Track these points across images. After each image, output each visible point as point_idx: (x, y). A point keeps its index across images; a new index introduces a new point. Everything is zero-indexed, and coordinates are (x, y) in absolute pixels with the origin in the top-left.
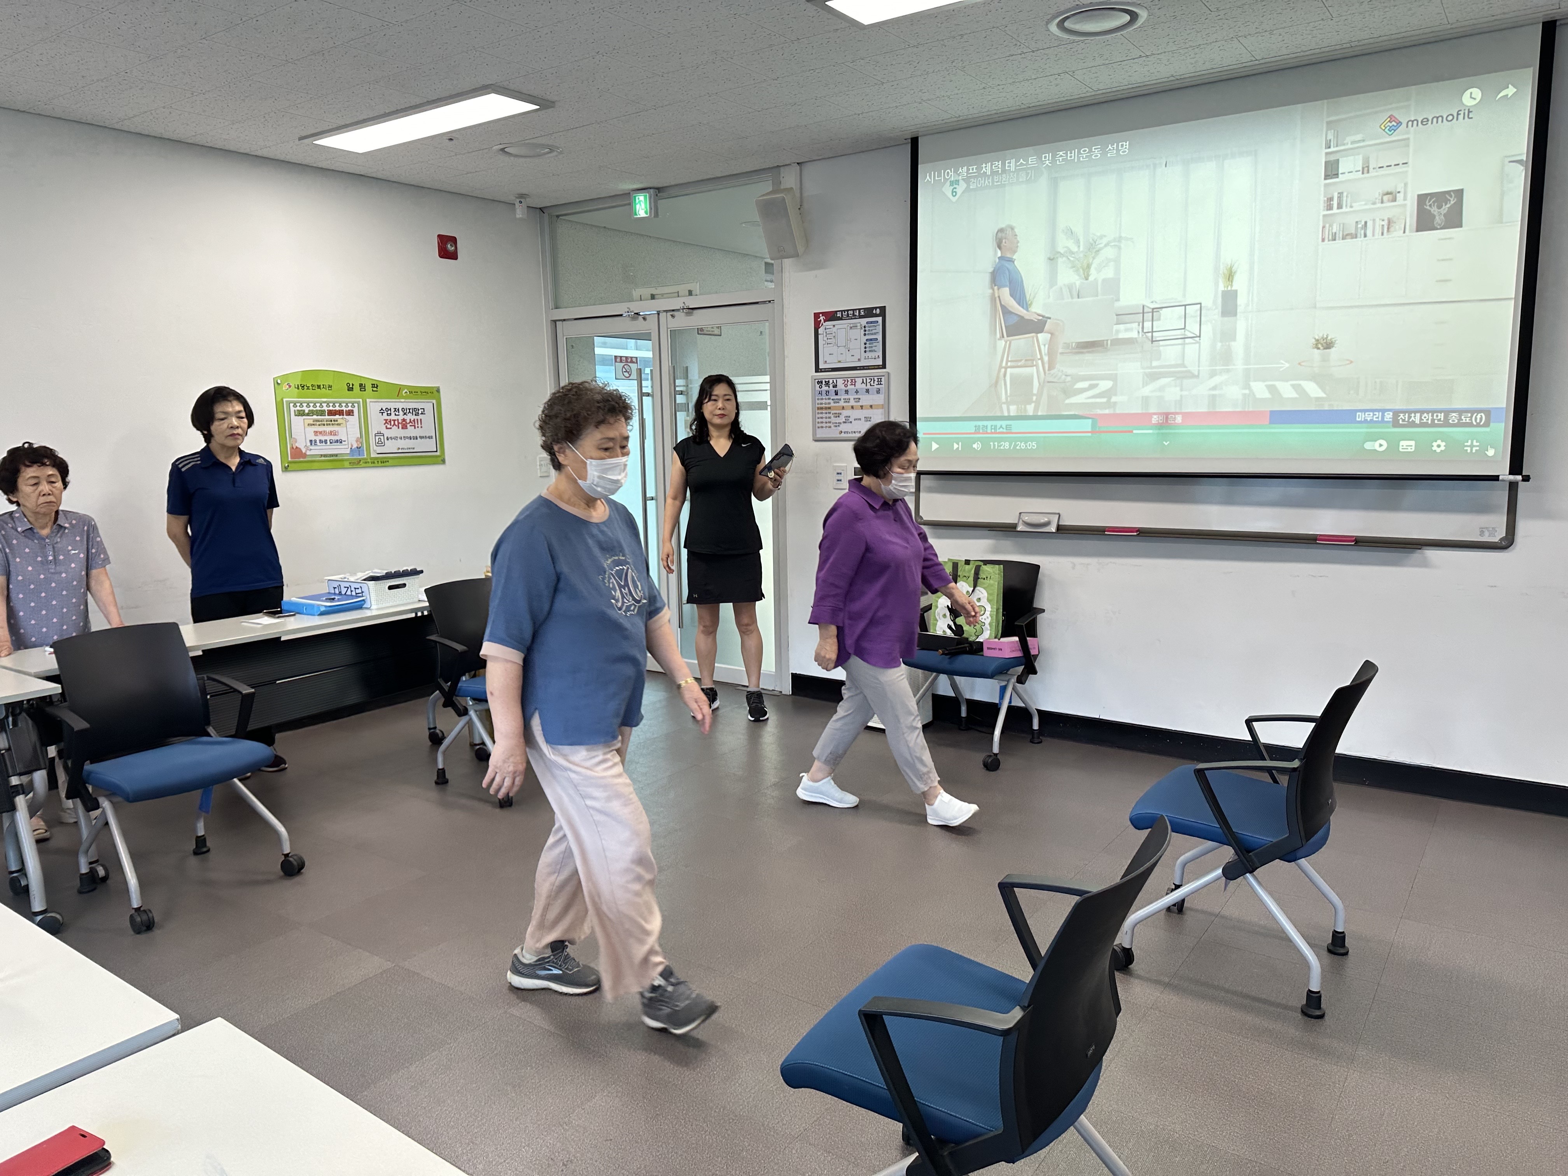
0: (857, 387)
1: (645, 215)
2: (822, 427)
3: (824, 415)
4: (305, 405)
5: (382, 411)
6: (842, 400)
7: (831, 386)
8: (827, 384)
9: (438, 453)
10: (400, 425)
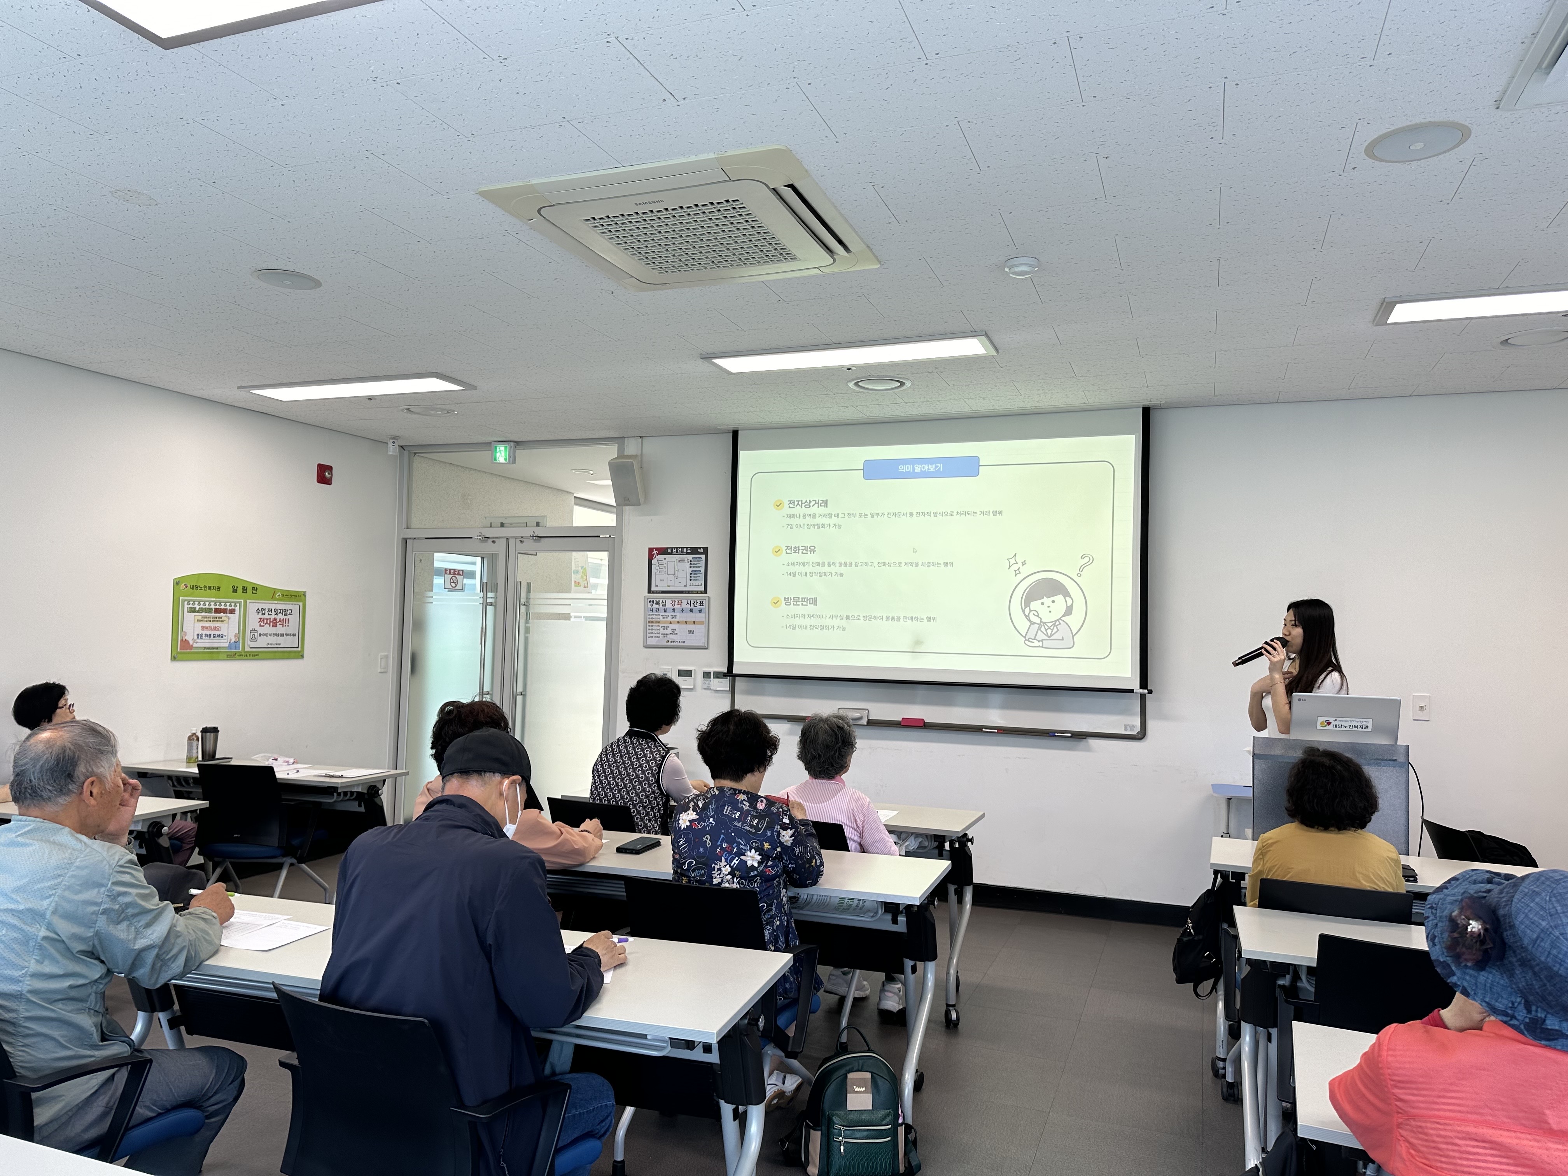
0: (682, 607)
1: (504, 462)
2: (651, 637)
3: (654, 628)
4: (197, 603)
5: (258, 611)
6: (670, 616)
7: (661, 605)
8: (658, 603)
9: (299, 649)
10: (271, 624)
